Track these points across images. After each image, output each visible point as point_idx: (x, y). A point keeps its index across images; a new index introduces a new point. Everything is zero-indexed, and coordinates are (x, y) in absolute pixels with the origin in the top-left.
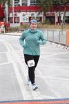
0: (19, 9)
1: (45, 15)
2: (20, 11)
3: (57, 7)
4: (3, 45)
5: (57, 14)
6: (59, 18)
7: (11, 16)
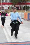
0: (4, 4)
2: (4, 5)
3: (19, 3)
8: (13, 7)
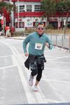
0: (24, 15)
1: (48, 20)
2: (25, 17)
3: (59, 13)
4: (9, 48)
5: (59, 20)
6: (62, 23)
7: (16, 21)
8: (44, 23)
